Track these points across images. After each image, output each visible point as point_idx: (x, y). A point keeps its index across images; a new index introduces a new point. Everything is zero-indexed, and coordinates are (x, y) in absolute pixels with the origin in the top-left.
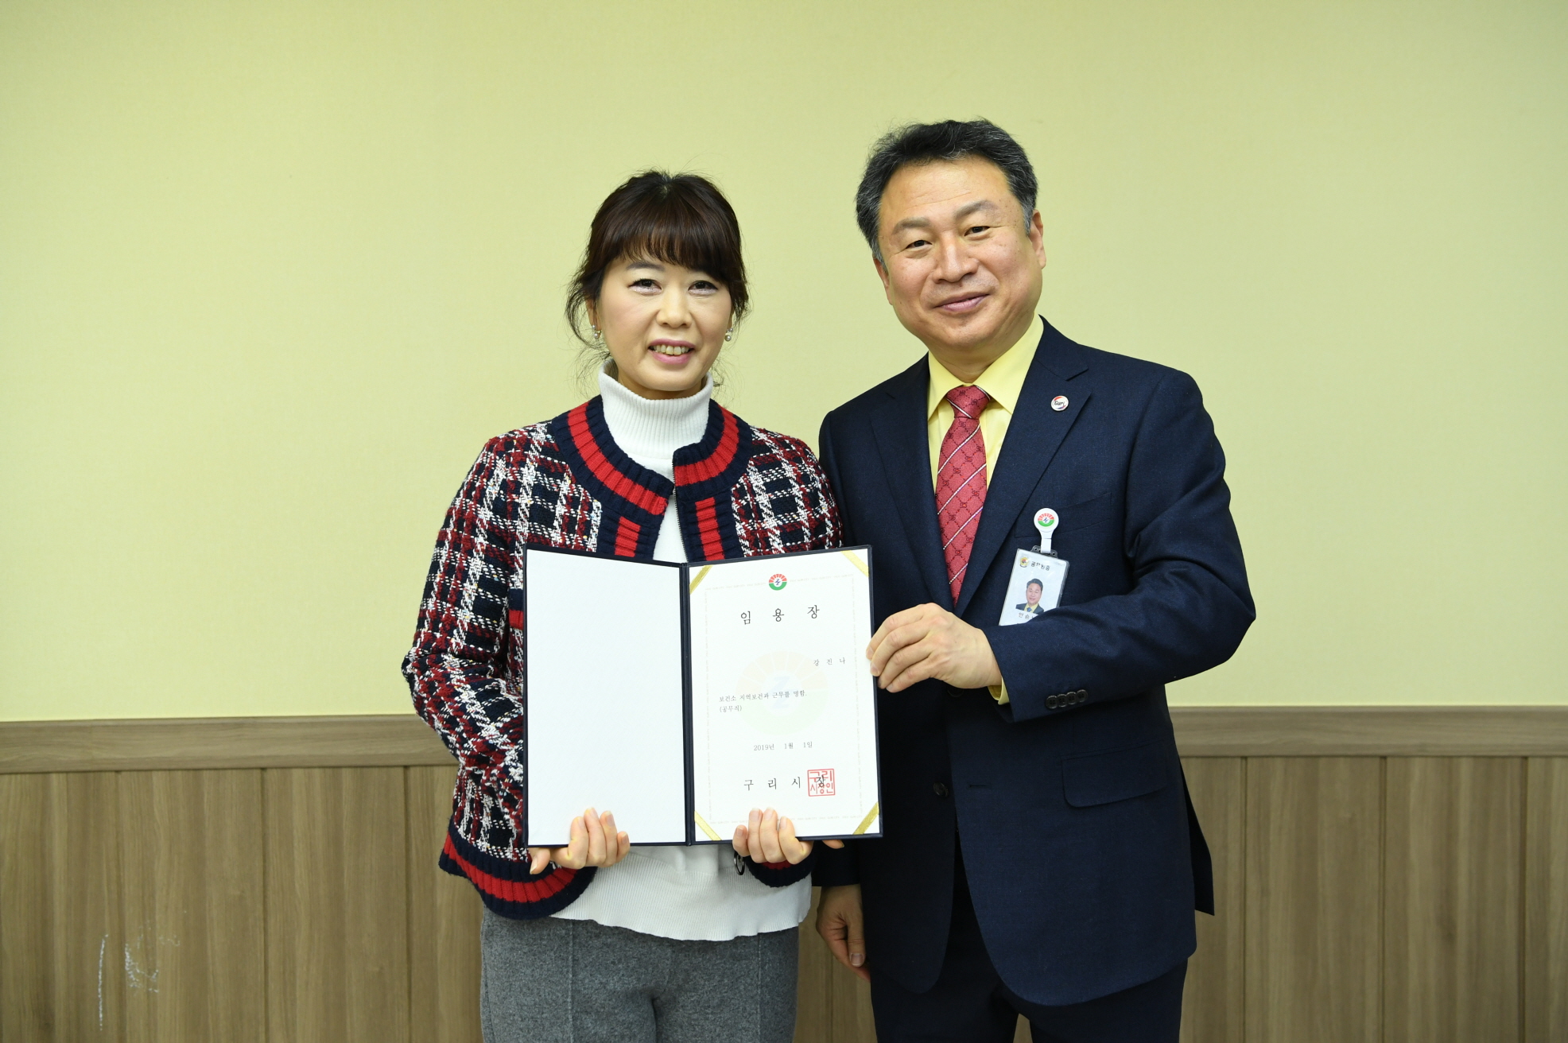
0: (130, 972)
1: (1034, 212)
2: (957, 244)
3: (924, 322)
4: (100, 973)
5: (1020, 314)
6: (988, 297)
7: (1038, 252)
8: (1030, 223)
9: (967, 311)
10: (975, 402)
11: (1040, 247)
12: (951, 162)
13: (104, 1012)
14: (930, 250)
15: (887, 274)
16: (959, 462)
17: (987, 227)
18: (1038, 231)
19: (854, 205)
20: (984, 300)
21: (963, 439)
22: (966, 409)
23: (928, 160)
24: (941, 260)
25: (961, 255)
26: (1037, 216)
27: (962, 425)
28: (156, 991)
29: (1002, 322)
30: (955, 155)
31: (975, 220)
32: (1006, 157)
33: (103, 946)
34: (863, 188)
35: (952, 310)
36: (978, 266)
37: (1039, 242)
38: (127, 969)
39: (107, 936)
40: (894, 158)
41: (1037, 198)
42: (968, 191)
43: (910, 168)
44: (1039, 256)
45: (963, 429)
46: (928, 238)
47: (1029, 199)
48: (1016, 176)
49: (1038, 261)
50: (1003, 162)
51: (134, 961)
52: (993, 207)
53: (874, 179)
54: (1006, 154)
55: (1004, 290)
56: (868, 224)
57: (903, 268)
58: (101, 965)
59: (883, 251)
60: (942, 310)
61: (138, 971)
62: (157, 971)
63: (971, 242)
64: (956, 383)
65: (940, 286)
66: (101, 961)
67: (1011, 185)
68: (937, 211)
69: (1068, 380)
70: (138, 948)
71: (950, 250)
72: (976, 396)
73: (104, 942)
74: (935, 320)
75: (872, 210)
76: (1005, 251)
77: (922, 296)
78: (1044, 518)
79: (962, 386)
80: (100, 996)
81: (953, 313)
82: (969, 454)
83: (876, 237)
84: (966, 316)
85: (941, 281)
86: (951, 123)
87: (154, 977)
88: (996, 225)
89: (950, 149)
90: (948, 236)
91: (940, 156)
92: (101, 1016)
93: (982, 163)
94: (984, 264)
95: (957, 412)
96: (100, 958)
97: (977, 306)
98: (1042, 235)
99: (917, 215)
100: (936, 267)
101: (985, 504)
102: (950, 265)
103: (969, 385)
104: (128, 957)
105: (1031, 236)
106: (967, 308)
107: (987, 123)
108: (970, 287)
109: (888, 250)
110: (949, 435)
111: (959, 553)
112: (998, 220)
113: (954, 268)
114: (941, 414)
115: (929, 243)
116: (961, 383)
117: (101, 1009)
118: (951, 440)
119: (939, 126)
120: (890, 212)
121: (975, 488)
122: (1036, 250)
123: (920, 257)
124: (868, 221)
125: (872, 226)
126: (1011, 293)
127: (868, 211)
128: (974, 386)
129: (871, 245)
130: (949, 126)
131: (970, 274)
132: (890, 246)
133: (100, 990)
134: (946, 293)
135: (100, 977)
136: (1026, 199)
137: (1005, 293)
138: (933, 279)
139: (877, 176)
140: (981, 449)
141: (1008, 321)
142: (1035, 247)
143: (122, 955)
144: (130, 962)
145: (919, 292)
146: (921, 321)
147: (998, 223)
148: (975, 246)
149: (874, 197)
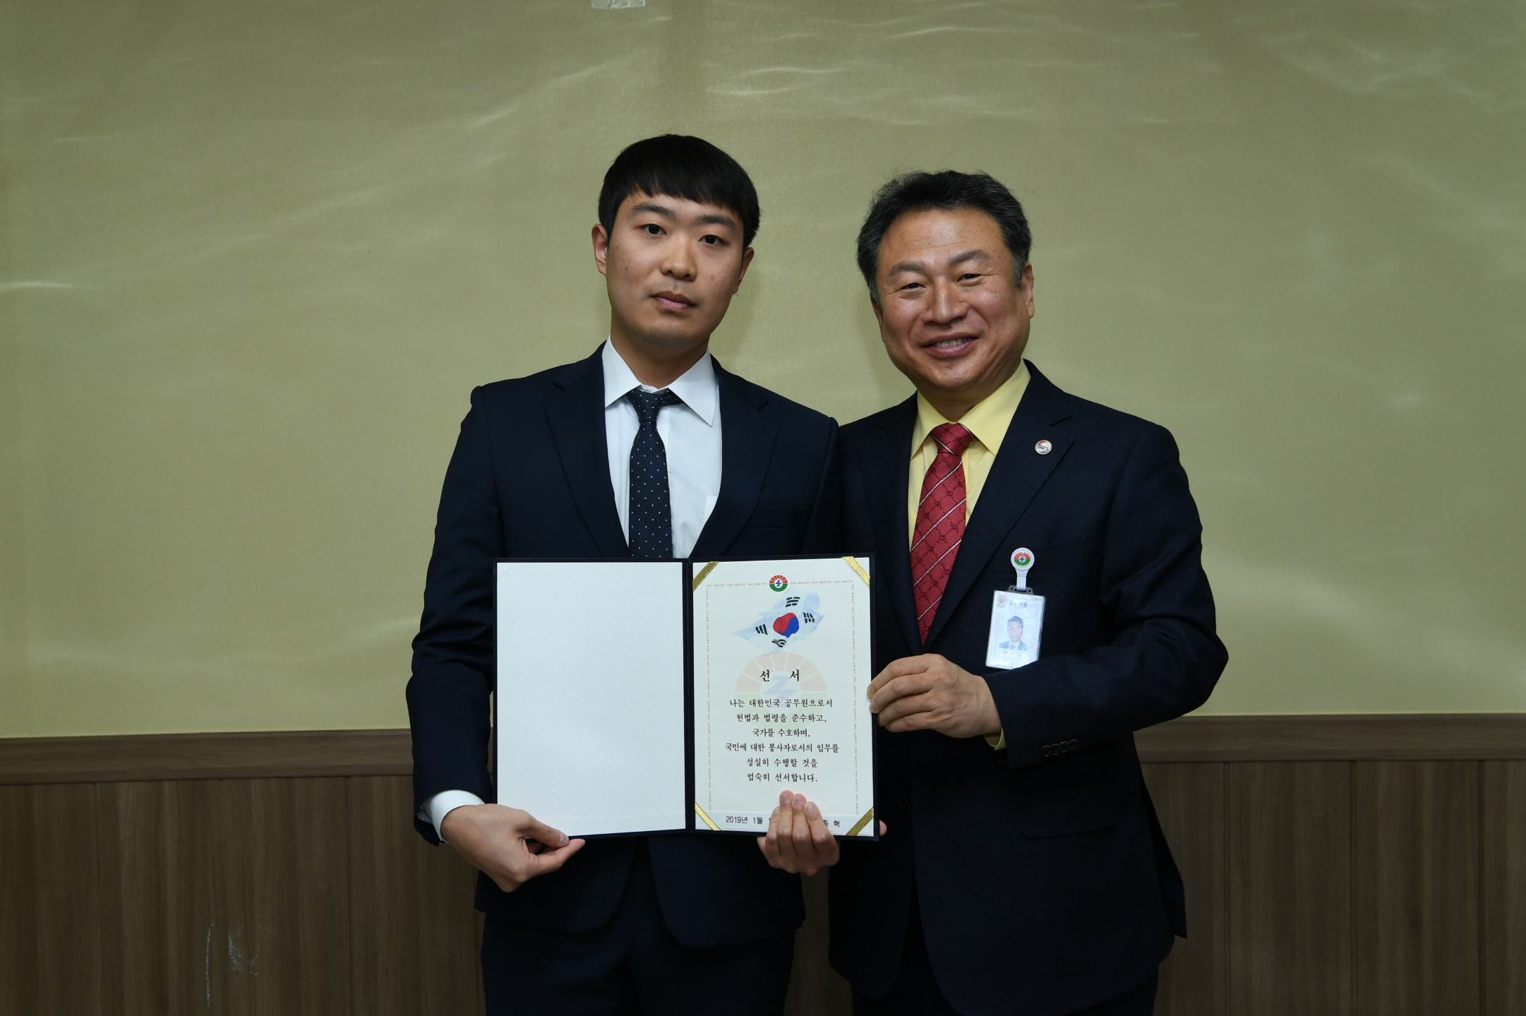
0: (234, 957)
1: (1027, 265)
2: (949, 289)
4: (207, 958)
5: (1006, 360)
7: (1026, 303)
8: (1020, 275)
9: (955, 355)
10: (958, 440)
11: (1029, 297)
12: (950, 209)
13: (211, 993)
14: (923, 292)
15: (880, 313)
16: (940, 495)
18: (1027, 283)
19: (856, 245)
20: (974, 343)
21: (945, 474)
22: (949, 445)
24: (933, 303)
25: (952, 300)
26: (1029, 267)
27: (945, 460)
28: (256, 974)
29: (987, 367)
30: (954, 203)
31: (969, 267)
32: (1001, 210)
33: (209, 934)
34: (865, 229)
36: (968, 310)
37: (1029, 292)
38: (231, 955)
39: (212, 925)
40: (896, 203)
41: (1030, 252)
42: (963, 239)
43: (913, 214)
45: (945, 464)
46: (923, 281)
47: (1022, 252)
48: (1010, 228)
49: (1027, 311)
50: (999, 214)
51: (236, 949)
52: (986, 256)
53: (877, 221)
54: (1002, 207)
55: (992, 335)
56: (868, 265)
57: (896, 308)
58: (208, 950)
59: (880, 291)
61: (240, 956)
62: (256, 958)
63: (963, 288)
64: (943, 421)
65: (928, 327)
66: (208, 947)
68: (932, 257)
69: (1053, 425)
70: (240, 935)
71: (943, 295)
72: (959, 434)
73: (210, 930)
74: (922, 360)
75: (872, 251)
76: (995, 297)
77: (912, 335)
78: (1020, 557)
79: (947, 424)
80: (207, 978)
81: (941, 356)
82: (950, 489)
83: (874, 278)
84: (953, 359)
85: (932, 323)
86: (952, 174)
87: (253, 961)
88: (986, 272)
89: (949, 198)
90: (941, 280)
91: (940, 204)
92: (208, 996)
93: (979, 213)
94: (975, 308)
95: (940, 450)
96: (207, 944)
97: (966, 350)
98: (1032, 287)
99: (914, 259)
101: (963, 538)
102: (940, 307)
103: (954, 423)
104: (231, 944)
105: (1020, 287)
106: (956, 351)
107: (987, 177)
108: (960, 329)
109: (884, 289)
110: (932, 470)
111: (936, 583)
112: (990, 269)
113: (944, 312)
114: (926, 449)
115: (922, 286)
116: (946, 422)
117: (208, 990)
118: (933, 474)
119: (940, 175)
120: (889, 254)
121: (955, 522)
122: (1024, 301)
123: (913, 299)
124: (868, 262)
125: (872, 268)
126: (997, 339)
127: (868, 252)
128: (959, 424)
129: (868, 285)
130: (950, 176)
131: (960, 318)
132: (886, 286)
133: (207, 973)
134: (934, 334)
135: (207, 962)
136: (1019, 253)
137: (992, 338)
139: (880, 219)
140: (962, 484)
142: (1024, 297)
143: (227, 944)
144: (232, 949)
145: (909, 332)
146: (910, 359)
147: (990, 272)
148: (966, 291)
149: (874, 239)
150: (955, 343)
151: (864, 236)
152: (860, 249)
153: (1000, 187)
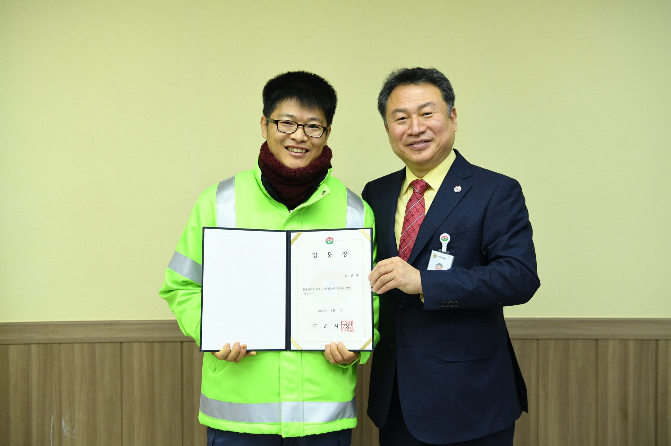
0: (64, 429)
1: (453, 108)
2: (418, 120)
3: (402, 152)
4: (51, 430)
5: (444, 151)
6: (431, 142)
7: (454, 125)
8: (450, 113)
9: (421, 148)
10: (422, 187)
11: (455, 123)
12: (418, 84)
14: (407, 122)
15: (389, 131)
16: (414, 211)
17: (431, 113)
18: (454, 116)
19: (377, 102)
20: (429, 143)
21: (416, 202)
22: (418, 189)
23: (408, 83)
24: (411, 126)
25: (419, 124)
26: (454, 110)
27: (416, 196)
28: (75, 437)
29: (436, 153)
30: (419, 82)
31: (426, 110)
32: (441, 84)
33: (53, 418)
34: (381, 94)
35: (415, 147)
36: (427, 129)
37: (455, 121)
38: (63, 427)
39: (54, 413)
40: (394, 82)
42: (424, 97)
43: (400, 86)
44: (454, 127)
45: (416, 198)
46: (406, 117)
47: (451, 102)
48: (445, 92)
49: (453, 129)
50: (440, 86)
51: (66, 424)
52: (434, 105)
53: (386, 90)
54: (441, 83)
55: (438, 140)
56: (382, 109)
57: (395, 129)
58: (52, 426)
59: (388, 121)
60: (410, 147)
61: (68, 428)
62: (76, 428)
63: (424, 119)
64: (415, 178)
65: (410, 137)
66: (52, 424)
67: (443, 96)
68: (410, 106)
69: (463, 179)
70: (68, 418)
71: (415, 122)
72: (422, 184)
73: (53, 416)
74: (407, 151)
75: (384, 104)
76: (439, 123)
77: (402, 140)
78: (444, 238)
79: (418, 179)
80: (51, 439)
81: (415, 149)
82: (418, 208)
83: (385, 116)
84: (420, 150)
85: (410, 135)
86: (419, 69)
87: (74, 431)
88: (435, 112)
89: (417, 79)
90: (414, 116)
91: (414, 82)
93: (431, 86)
94: (429, 128)
95: (414, 192)
96: (51, 423)
97: (426, 146)
98: (456, 118)
99: (402, 107)
100: (409, 129)
101: (418, 235)
102: (414, 128)
103: (420, 179)
104: (63, 423)
105: (451, 118)
106: (422, 147)
107: (435, 69)
108: (423, 137)
109: (390, 121)
110: (410, 200)
112: (436, 110)
113: (416, 129)
114: (409, 191)
115: (406, 119)
116: (417, 178)
117: (52, 445)
118: (411, 202)
119: (413, 69)
120: (391, 105)
122: (453, 124)
123: (402, 124)
124: (382, 108)
125: (384, 111)
126: (440, 141)
127: (382, 104)
128: (423, 180)
130: (418, 69)
131: (423, 133)
132: (390, 119)
133: (51, 436)
134: (412, 140)
135: (51, 432)
136: (449, 102)
137: (438, 141)
138: (407, 134)
139: (387, 89)
140: (423, 206)
141: (439, 153)
142: (453, 123)
143: (61, 422)
144: (64, 425)
145: (401, 139)
146: (402, 151)
147: (436, 111)
148: (426, 120)
149: (385, 98)
150: (421, 143)
151: (380, 97)
152: (379, 103)
153: (441, 74)
